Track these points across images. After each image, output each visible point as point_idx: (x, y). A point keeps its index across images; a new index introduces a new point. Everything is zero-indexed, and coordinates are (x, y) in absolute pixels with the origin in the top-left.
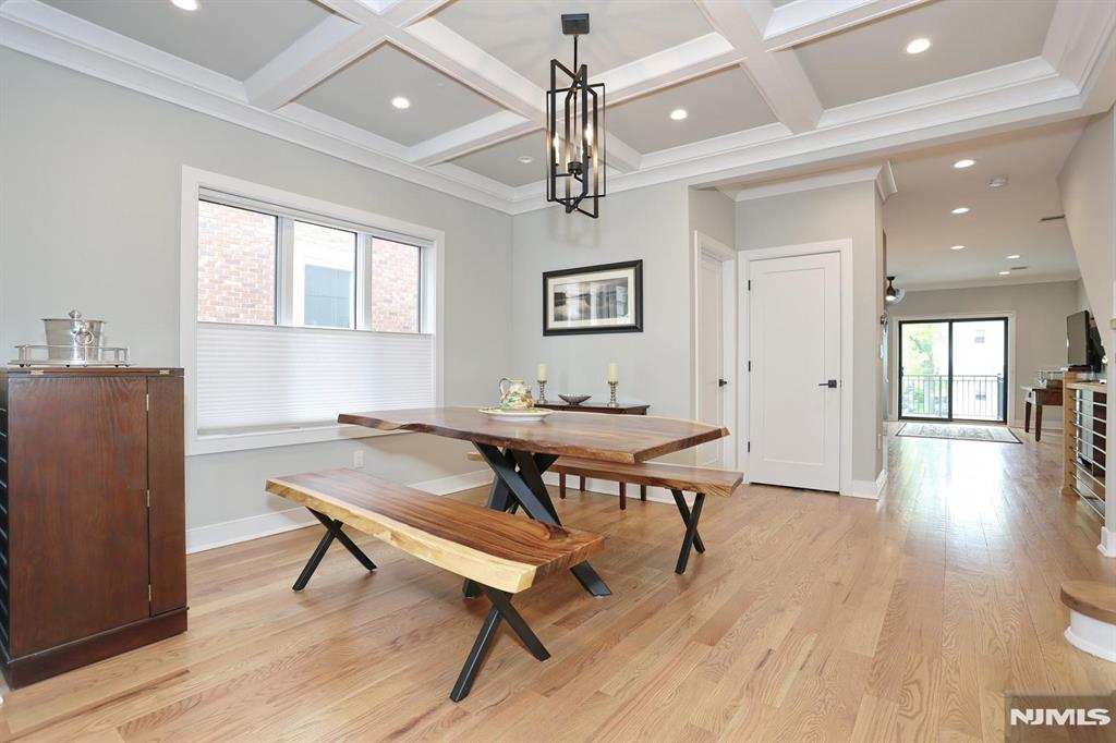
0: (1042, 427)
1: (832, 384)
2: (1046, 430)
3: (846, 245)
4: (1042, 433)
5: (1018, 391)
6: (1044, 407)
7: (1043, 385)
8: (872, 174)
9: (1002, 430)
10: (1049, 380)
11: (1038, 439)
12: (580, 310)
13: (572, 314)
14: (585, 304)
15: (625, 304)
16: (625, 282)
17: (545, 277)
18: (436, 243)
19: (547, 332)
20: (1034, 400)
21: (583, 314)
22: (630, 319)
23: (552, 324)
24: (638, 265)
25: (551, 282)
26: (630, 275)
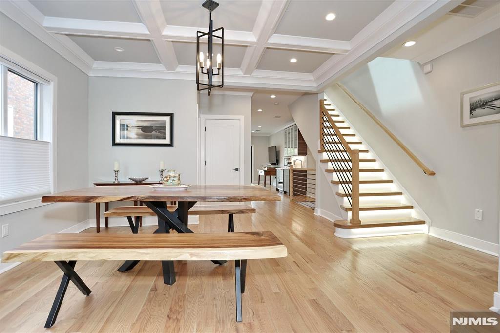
1: (237, 170)
3: (242, 118)
6: (267, 176)
7: (266, 169)
8: (251, 94)
11: (265, 187)
12: (137, 134)
13: (133, 136)
14: (140, 131)
15: (165, 134)
16: (164, 122)
17: (115, 114)
18: (52, 83)
19: (115, 144)
20: (263, 174)
21: (139, 136)
22: (167, 141)
23: (118, 141)
24: (171, 115)
25: (118, 118)
26: (167, 119)
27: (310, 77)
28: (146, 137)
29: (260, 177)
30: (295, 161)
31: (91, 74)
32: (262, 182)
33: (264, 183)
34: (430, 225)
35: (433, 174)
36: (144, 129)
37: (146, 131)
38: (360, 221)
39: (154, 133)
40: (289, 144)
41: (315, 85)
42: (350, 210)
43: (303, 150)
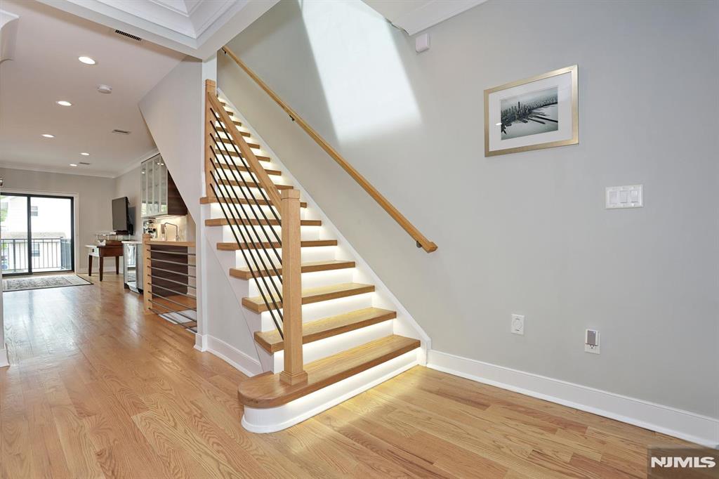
0: (104, 271)
2: (108, 273)
4: (104, 275)
5: (83, 249)
6: (104, 258)
7: (103, 244)
9: (71, 277)
10: (107, 240)
11: (101, 279)
20: (96, 254)
29: (93, 259)
30: (163, 227)
32: (96, 269)
33: (99, 271)
34: (430, 347)
35: (433, 249)
38: (306, 374)
40: (150, 195)
42: (279, 347)
43: (177, 206)
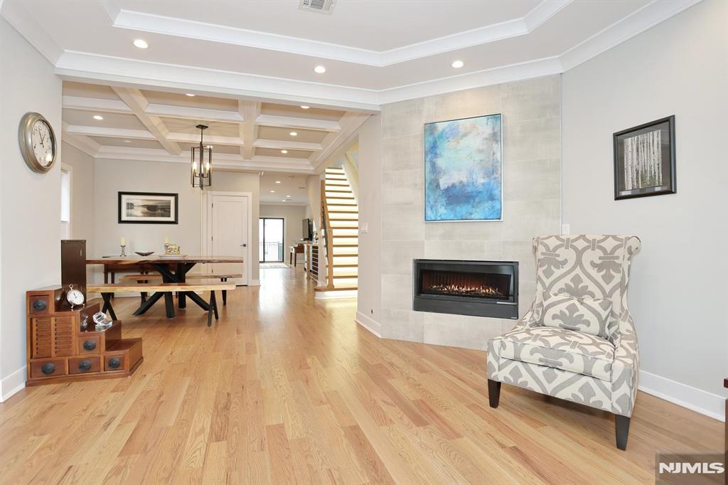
1: (245, 245)
3: (250, 194)
5: (287, 248)
6: (297, 254)
9: (283, 264)
10: (298, 244)
12: (143, 213)
13: (138, 214)
14: (146, 210)
15: (170, 212)
16: (169, 202)
17: (120, 194)
18: (69, 172)
19: (120, 221)
21: (145, 214)
22: (172, 219)
23: (124, 218)
24: (176, 195)
25: (124, 197)
26: (172, 199)
27: (307, 162)
28: (151, 216)
31: (96, 156)
33: (294, 262)
36: (149, 207)
37: (152, 209)
38: (334, 286)
39: (159, 211)
41: (312, 168)
